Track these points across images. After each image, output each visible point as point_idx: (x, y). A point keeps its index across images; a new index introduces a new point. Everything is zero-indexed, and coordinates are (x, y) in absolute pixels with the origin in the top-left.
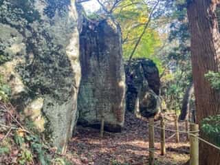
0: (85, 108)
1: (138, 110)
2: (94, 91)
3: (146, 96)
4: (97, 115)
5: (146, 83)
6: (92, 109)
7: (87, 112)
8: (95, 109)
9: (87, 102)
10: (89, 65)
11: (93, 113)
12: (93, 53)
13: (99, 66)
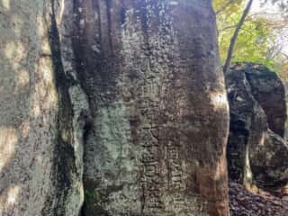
0: (108, 174)
1: (249, 175)
2: (134, 122)
3: (262, 142)
4: (143, 198)
5: (260, 111)
6: (130, 178)
7: (113, 189)
8: (139, 180)
9: (115, 156)
10: (120, 46)
11: (133, 193)
12: (131, 11)
13: (148, 49)
